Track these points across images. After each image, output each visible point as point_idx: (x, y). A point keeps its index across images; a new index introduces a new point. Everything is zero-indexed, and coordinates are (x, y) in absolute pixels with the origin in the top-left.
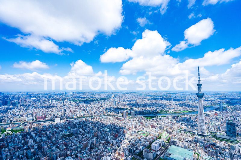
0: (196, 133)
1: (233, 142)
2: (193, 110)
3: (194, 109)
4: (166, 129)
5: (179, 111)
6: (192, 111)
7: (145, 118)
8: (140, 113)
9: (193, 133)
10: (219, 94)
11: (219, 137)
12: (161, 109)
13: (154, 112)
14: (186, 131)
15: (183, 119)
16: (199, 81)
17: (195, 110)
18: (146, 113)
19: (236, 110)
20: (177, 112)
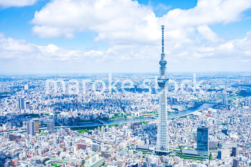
0: (153, 150)
1: (203, 158)
2: (177, 110)
3: (178, 107)
4: (106, 149)
5: (151, 113)
6: (174, 111)
7: (76, 131)
8: (72, 122)
9: (150, 150)
10: (240, 77)
11: (185, 154)
12: (118, 111)
13: (100, 119)
14: (138, 149)
15: (148, 128)
16: (163, 55)
17: (179, 109)
18: (84, 121)
19: (245, 105)
20: (147, 114)
